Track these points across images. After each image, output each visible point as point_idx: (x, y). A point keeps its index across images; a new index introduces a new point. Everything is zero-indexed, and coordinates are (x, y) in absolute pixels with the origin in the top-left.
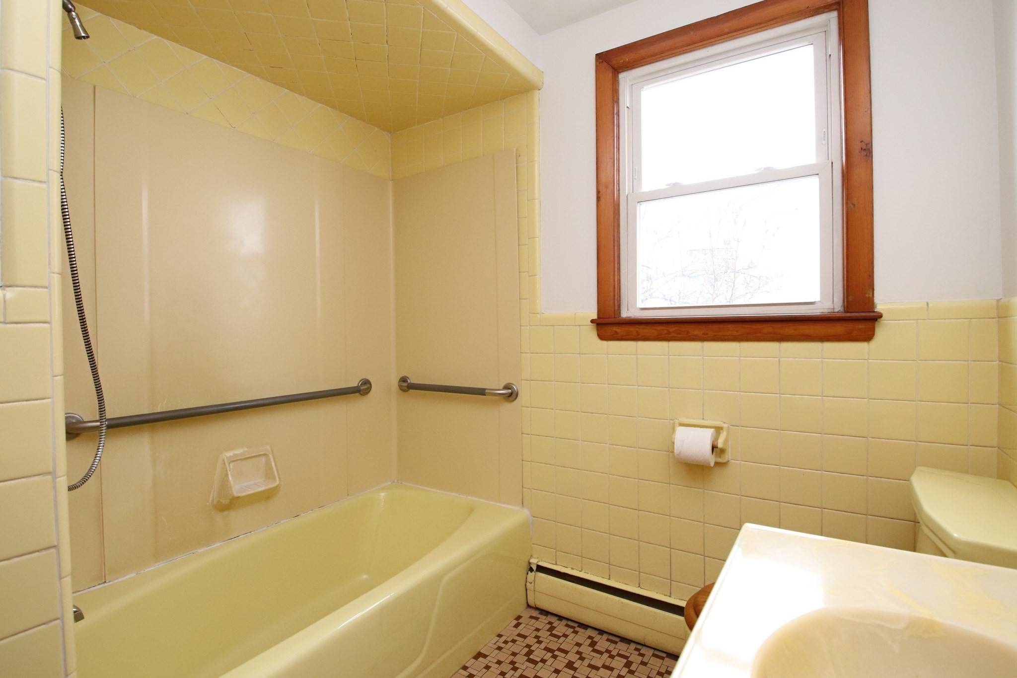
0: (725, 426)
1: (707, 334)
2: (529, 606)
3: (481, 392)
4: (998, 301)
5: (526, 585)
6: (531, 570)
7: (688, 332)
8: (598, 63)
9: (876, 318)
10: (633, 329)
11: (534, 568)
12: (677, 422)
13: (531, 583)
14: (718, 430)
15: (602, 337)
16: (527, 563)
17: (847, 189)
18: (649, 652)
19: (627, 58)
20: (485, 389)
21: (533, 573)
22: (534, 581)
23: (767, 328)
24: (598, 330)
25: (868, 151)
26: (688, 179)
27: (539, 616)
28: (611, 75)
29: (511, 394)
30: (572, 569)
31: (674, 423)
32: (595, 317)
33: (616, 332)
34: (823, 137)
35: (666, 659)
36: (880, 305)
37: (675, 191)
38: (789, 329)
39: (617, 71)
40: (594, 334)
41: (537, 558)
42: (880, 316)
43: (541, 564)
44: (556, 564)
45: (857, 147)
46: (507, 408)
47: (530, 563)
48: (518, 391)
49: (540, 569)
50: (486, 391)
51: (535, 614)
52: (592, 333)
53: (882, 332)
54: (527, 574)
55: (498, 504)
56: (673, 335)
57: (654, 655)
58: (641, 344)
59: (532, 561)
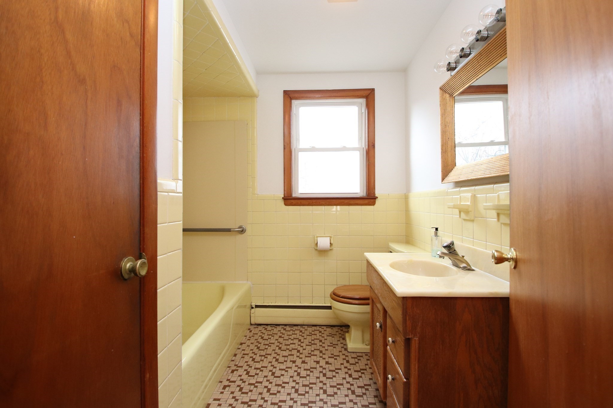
0: (332, 236)
1: (326, 203)
2: (251, 324)
3: (229, 230)
4: (405, 194)
5: (250, 315)
6: (252, 308)
7: (320, 203)
8: (284, 94)
9: (375, 198)
10: (299, 201)
11: (254, 307)
12: (315, 236)
13: (253, 313)
14: (331, 237)
15: (286, 204)
16: (250, 305)
17: (368, 157)
18: (306, 327)
19: (296, 95)
20: (230, 229)
21: (254, 309)
22: (255, 312)
23: (346, 201)
24: (284, 201)
25: (374, 146)
26: (317, 146)
27: (257, 327)
28: (289, 100)
29: (242, 231)
30: (271, 303)
31: (315, 237)
32: (283, 196)
33: (292, 203)
34: (360, 139)
35: (312, 327)
36: (376, 195)
37: (313, 149)
38: (352, 202)
39: (291, 99)
40: (283, 202)
41: (255, 303)
42: (377, 198)
43: (257, 304)
44: (264, 303)
45: (371, 144)
46: (240, 237)
47: (251, 305)
48: (246, 230)
49: (257, 306)
50: (231, 230)
51: (256, 326)
52: (282, 203)
53: (377, 201)
54: (251, 310)
55: (235, 282)
56: (314, 203)
57: (308, 327)
58: (302, 207)
59: (252, 304)
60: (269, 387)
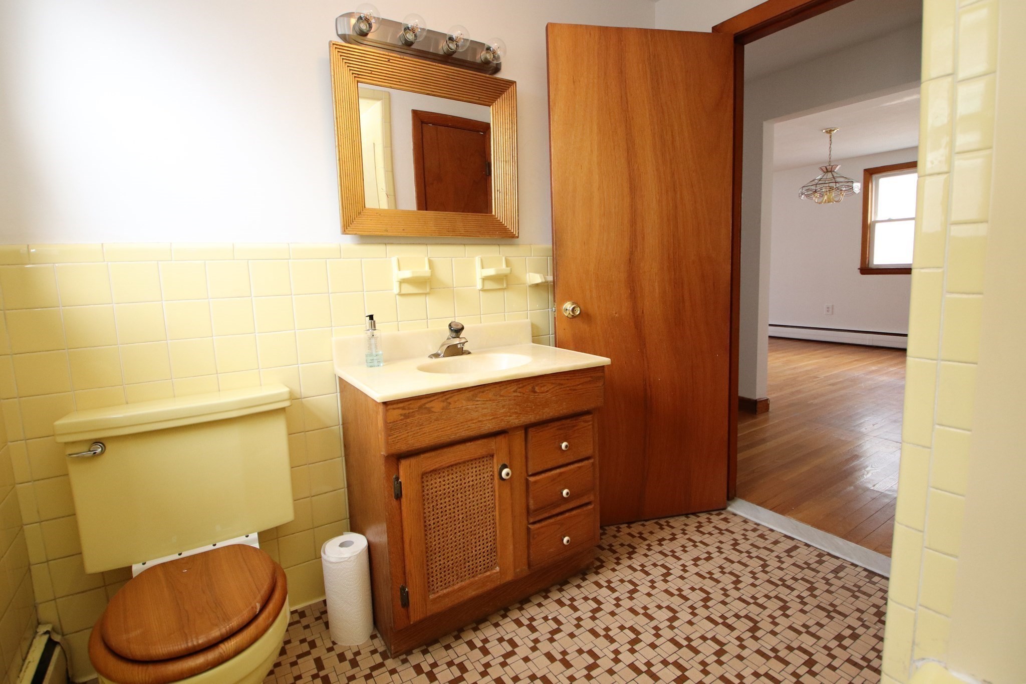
60: (585, 672)
